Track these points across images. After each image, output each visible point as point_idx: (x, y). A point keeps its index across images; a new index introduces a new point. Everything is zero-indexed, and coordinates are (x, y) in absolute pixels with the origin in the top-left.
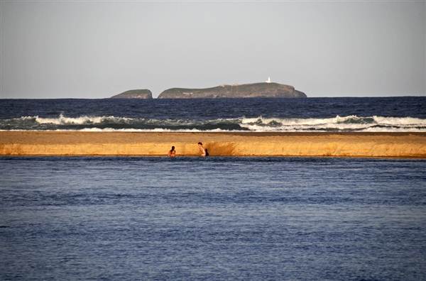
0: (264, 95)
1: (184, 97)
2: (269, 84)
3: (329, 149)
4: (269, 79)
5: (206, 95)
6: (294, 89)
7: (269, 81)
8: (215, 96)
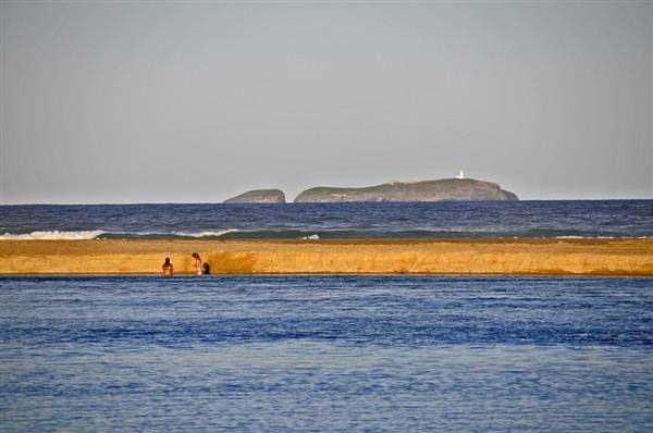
0: (454, 197)
1: (333, 201)
2: (462, 180)
3: (403, 261)
4: (462, 173)
5: (366, 197)
6: (498, 188)
7: (461, 177)
8: (380, 199)
